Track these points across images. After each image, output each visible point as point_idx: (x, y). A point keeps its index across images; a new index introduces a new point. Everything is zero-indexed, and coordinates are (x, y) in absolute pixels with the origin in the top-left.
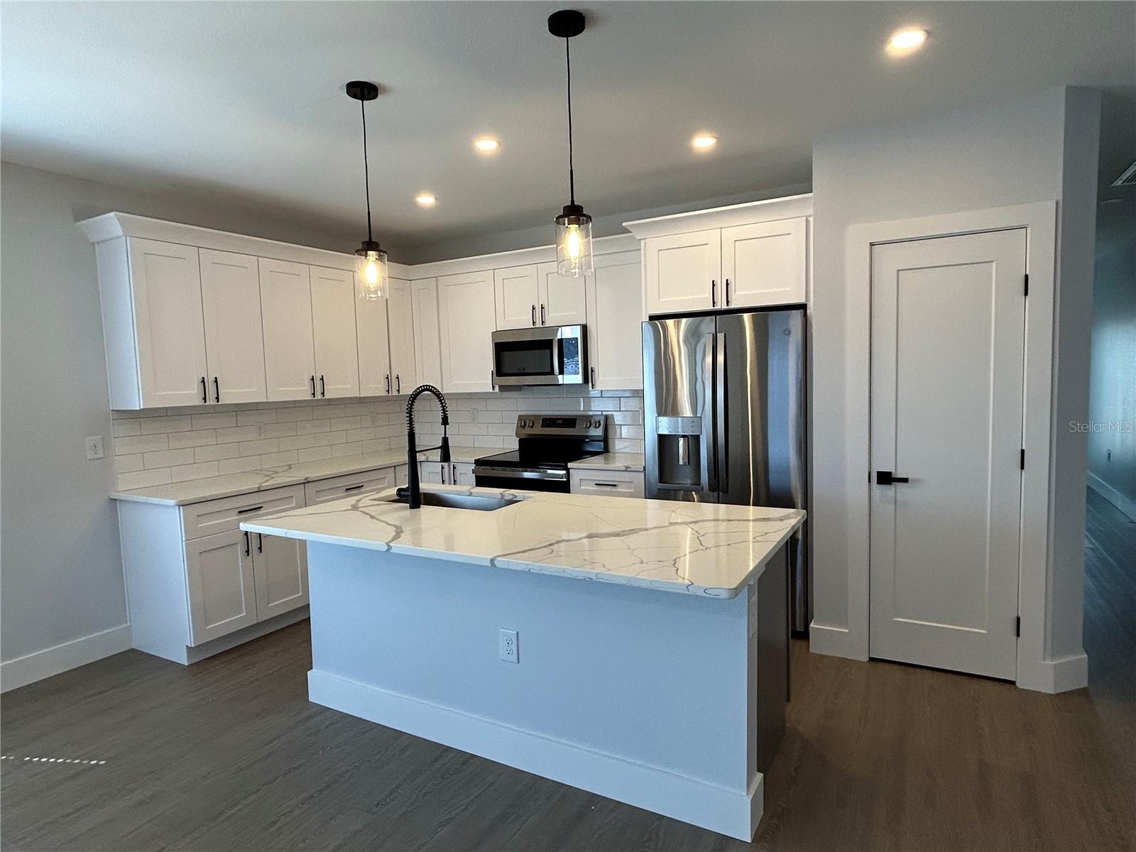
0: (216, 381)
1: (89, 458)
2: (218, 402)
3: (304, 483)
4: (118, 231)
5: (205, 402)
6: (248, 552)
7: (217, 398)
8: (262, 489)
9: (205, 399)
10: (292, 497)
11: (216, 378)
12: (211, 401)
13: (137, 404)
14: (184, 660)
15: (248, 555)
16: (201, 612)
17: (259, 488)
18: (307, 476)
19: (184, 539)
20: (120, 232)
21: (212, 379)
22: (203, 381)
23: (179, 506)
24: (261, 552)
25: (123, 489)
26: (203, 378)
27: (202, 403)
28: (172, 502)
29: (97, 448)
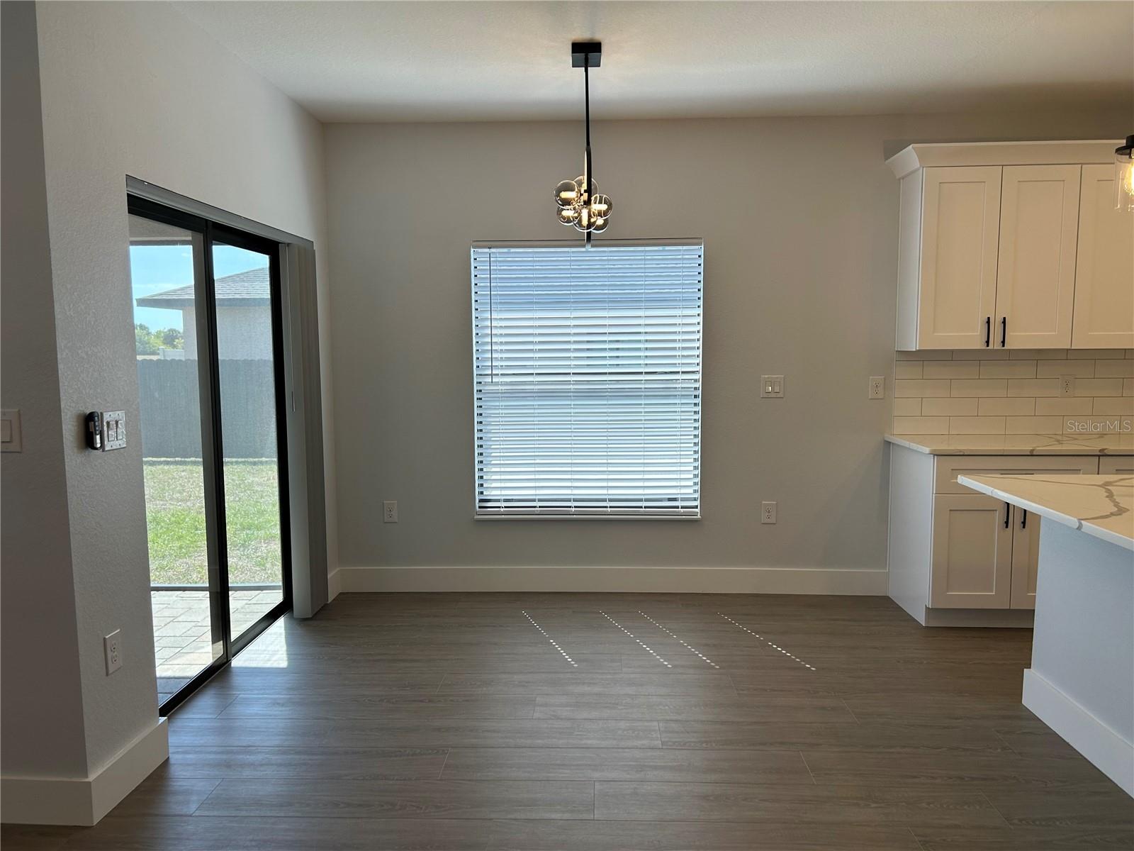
0: (1004, 322)
1: (870, 397)
2: (1003, 346)
3: (1099, 456)
4: (915, 163)
5: (988, 346)
6: (1007, 523)
7: (1003, 342)
8: (1035, 453)
9: (988, 342)
10: (1080, 470)
11: (1004, 318)
12: (995, 344)
13: (913, 346)
14: (921, 619)
15: (1007, 527)
16: (944, 574)
17: (1032, 451)
18: (1104, 447)
19: (934, 492)
20: (917, 165)
21: (999, 319)
22: (988, 322)
23: (934, 455)
24: (1024, 527)
25: (899, 433)
26: (989, 318)
27: (984, 347)
28: (927, 450)
29: (879, 389)
